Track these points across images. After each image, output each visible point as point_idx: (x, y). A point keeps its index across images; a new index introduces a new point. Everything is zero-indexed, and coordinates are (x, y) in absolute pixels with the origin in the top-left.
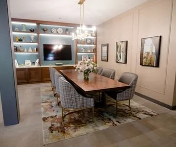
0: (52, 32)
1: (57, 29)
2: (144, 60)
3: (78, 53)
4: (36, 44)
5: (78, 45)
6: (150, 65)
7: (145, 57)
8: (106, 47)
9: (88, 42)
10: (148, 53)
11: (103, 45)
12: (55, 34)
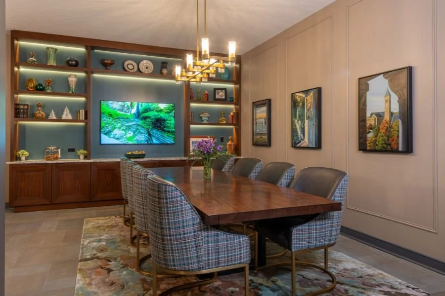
0: (125, 71)
1: (138, 62)
2: (370, 135)
3: (192, 126)
4: (83, 99)
5: (193, 105)
6: (388, 149)
7: (371, 128)
8: (264, 109)
9: (217, 97)
10: (380, 116)
11: (256, 105)
12: (133, 74)
